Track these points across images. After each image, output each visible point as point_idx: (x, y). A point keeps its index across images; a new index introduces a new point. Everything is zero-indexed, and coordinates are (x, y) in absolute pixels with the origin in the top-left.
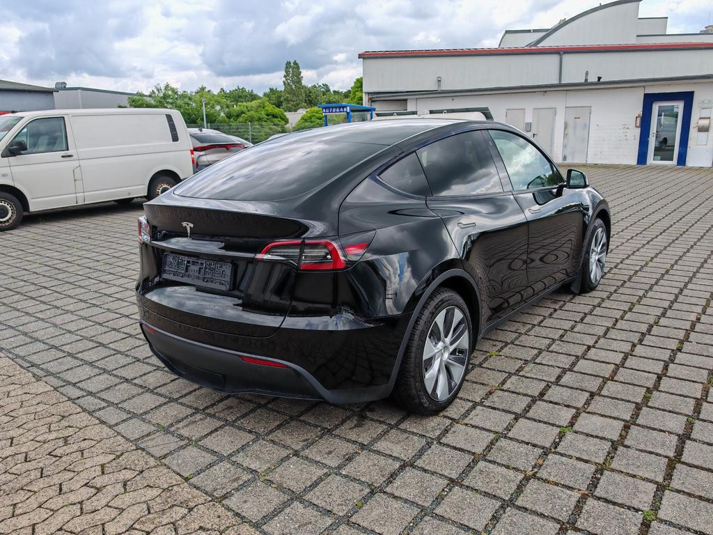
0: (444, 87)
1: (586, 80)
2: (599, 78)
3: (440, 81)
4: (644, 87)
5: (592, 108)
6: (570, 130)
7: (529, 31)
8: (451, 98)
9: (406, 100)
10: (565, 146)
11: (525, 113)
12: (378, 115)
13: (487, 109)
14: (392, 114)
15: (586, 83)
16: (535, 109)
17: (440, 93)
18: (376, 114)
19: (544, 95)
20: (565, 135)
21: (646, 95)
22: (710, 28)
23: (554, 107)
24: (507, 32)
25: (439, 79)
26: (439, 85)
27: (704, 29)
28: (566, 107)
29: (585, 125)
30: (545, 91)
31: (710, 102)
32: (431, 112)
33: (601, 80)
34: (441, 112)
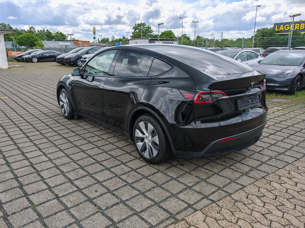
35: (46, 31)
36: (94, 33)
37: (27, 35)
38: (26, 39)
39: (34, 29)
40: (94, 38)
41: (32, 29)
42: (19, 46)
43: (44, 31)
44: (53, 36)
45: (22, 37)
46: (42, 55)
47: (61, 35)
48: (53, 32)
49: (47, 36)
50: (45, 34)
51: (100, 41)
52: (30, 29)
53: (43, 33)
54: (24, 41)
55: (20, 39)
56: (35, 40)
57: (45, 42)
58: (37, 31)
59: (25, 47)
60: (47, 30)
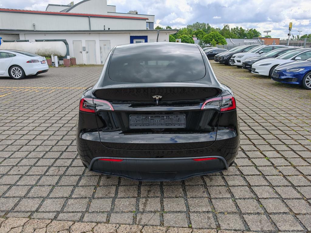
0: (37, 29)
1: (104, 29)
2: (109, 29)
3: (34, 26)
4: (130, 33)
5: (111, 41)
6: (103, 50)
7: (60, 6)
8: (44, 34)
9: (19, 34)
10: (101, 57)
11: (82, 43)
12: (4, 41)
13: (65, 40)
14: (14, 41)
15: (104, 31)
16: (86, 41)
17: (35, 32)
18: (3, 41)
19: (89, 35)
20: (101, 52)
21: (131, 37)
22: (131, 12)
23: (94, 40)
24: (49, 5)
25: (34, 25)
26: (34, 28)
27: (129, 12)
28: (100, 40)
29: (109, 48)
30: (90, 33)
31: (153, 40)
32: (36, 41)
33: (110, 29)
34: (42, 41)
35: (239, 29)
36: (289, 29)
37: (213, 34)
38: (211, 37)
39: (228, 27)
40: (289, 35)
41: (227, 28)
42: (204, 44)
43: (237, 28)
44: (245, 34)
45: (208, 35)
46: (211, 53)
47: (254, 32)
48: (247, 30)
49: (240, 34)
50: (238, 32)
51: (300, 38)
52: (225, 27)
53: (236, 31)
54: (209, 39)
55: (206, 38)
56: (219, 39)
57: (230, 40)
58: (230, 29)
59: (210, 45)
60: (241, 28)
